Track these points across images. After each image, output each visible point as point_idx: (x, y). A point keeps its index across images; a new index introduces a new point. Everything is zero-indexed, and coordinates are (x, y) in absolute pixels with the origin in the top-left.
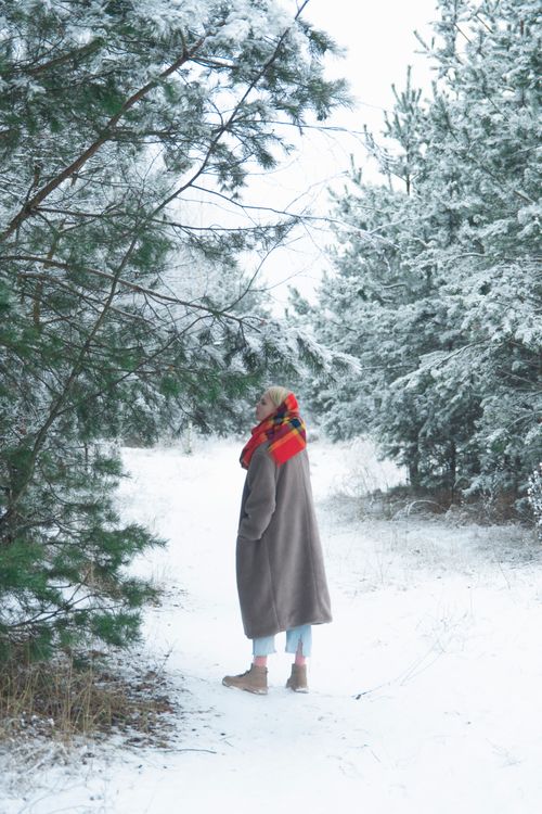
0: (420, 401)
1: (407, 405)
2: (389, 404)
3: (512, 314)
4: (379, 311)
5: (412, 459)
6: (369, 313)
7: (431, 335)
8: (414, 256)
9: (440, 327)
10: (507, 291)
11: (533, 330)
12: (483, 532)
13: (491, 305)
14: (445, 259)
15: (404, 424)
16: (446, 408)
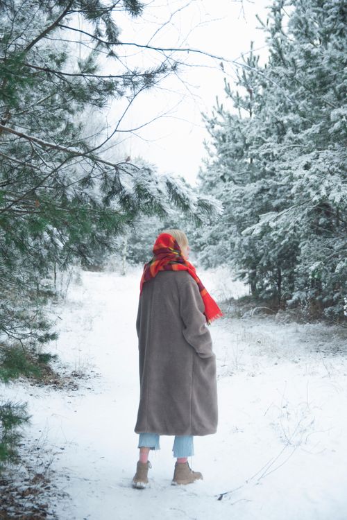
0: (259, 244)
1: (251, 247)
2: (240, 246)
3: (326, 183)
4: (234, 187)
5: (253, 280)
6: (227, 188)
7: (266, 203)
8: (257, 148)
9: (273, 197)
10: (323, 167)
11: (341, 194)
12: (301, 328)
13: (313, 176)
14: (278, 149)
15: (249, 259)
16: (276, 248)
